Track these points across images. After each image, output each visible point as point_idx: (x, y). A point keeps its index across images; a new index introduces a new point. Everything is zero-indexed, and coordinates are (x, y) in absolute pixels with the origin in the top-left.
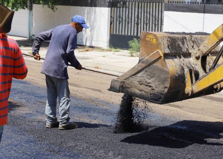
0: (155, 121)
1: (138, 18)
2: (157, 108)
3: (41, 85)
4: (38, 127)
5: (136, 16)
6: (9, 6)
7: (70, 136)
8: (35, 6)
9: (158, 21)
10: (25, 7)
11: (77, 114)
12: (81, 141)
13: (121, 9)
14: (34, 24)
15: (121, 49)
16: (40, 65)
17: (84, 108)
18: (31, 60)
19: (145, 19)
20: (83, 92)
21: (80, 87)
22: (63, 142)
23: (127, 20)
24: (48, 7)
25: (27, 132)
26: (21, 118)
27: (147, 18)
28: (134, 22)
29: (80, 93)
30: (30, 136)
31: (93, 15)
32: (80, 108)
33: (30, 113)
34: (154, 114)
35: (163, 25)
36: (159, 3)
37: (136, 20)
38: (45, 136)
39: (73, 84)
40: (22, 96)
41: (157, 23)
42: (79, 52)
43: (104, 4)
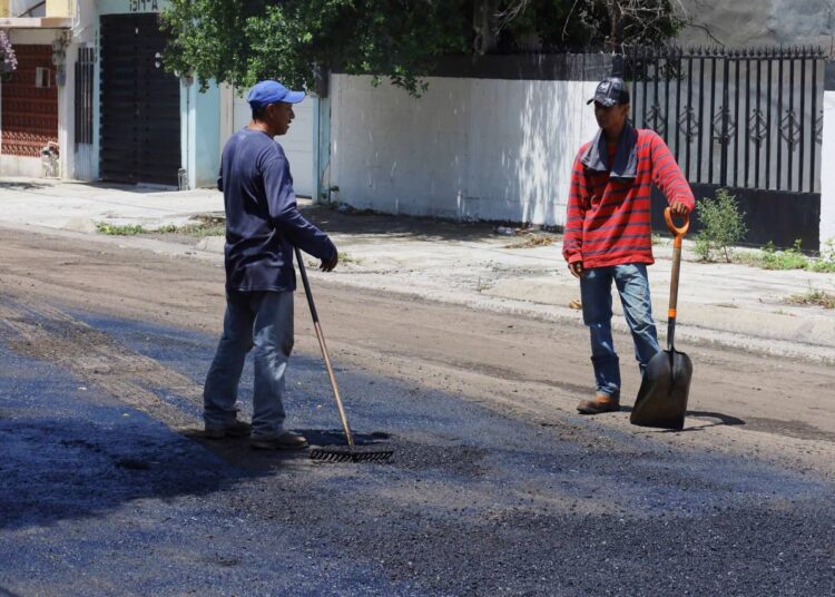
0: (813, 501)
1: (725, 118)
2: (814, 453)
3: (379, 371)
4: (383, 526)
5: (717, 111)
6: (246, 81)
7: (502, 559)
8: (338, 81)
9: (801, 129)
10: (304, 86)
11: (522, 479)
12: (546, 577)
13: (662, 85)
14: (335, 147)
15: (662, 236)
16: (366, 298)
17: (545, 455)
18: (330, 281)
19: (753, 123)
20: (536, 397)
21: (524, 381)
22: (481, 583)
23: (684, 126)
24: (394, 83)
25: (347, 545)
26: (319, 496)
27: (758, 119)
28: (712, 134)
29: (523, 401)
30: (358, 561)
31: (557, 105)
32: (530, 457)
33: (351, 478)
34: (806, 478)
35: (820, 142)
36: (803, 60)
37: (719, 125)
38: (414, 561)
39: (495, 369)
40: (315, 413)
41: (796, 137)
42: (508, 247)
43: (595, 70)
